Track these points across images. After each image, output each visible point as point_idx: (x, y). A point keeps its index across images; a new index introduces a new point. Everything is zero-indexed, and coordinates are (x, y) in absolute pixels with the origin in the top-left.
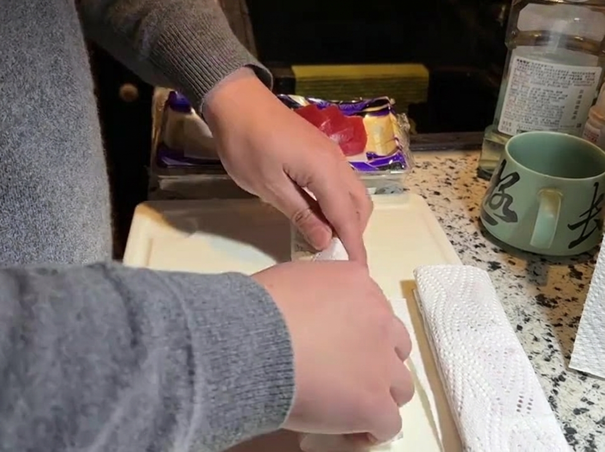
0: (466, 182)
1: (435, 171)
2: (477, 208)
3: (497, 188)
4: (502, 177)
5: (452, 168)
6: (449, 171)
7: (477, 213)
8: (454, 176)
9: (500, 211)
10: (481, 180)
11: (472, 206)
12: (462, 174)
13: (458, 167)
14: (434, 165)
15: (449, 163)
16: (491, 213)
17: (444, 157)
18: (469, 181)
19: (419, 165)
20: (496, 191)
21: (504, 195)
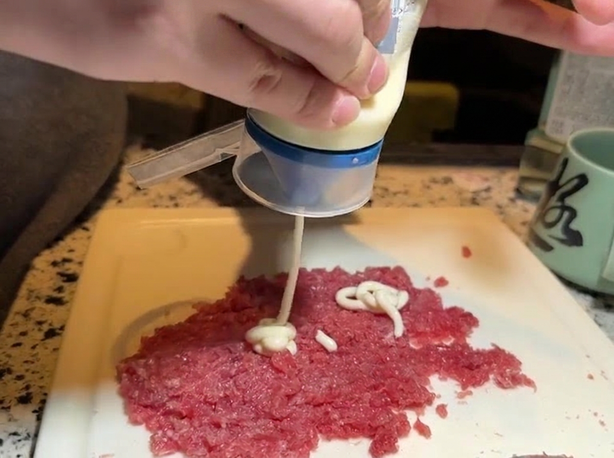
3: (555, 198)
4: (562, 181)
9: (558, 231)
16: (544, 234)
20: (554, 201)
21: (564, 208)
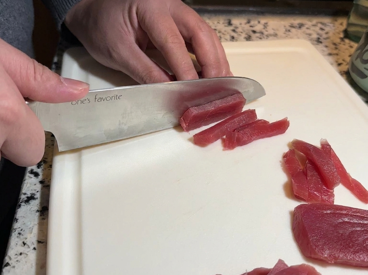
0: (335, 42)
1: (308, 31)
2: (345, 63)
5: (322, 29)
6: (320, 32)
7: (345, 68)
8: (325, 36)
10: (347, 41)
11: (340, 61)
12: (330, 34)
13: (327, 29)
14: (307, 26)
15: (320, 25)
16: (362, 67)
17: (315, 20)
18: (338, 41)
19: (294, 25)
